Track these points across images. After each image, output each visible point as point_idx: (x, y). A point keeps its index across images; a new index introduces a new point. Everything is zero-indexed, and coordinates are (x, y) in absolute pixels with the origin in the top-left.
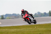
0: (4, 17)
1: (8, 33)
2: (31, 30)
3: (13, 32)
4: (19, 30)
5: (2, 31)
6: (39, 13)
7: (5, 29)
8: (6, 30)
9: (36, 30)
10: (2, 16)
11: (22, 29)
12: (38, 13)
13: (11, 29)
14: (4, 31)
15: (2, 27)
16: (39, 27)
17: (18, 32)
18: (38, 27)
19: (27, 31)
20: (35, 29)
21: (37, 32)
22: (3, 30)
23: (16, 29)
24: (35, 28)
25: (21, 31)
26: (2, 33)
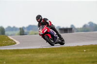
0: (25, 31)
1: (32, 61)
2: (77, 55)
3: (43, 60)
4: (53, 55)
5: (20, 57)
6: (91, 24)
7: (26, 54)
8: (29, 55)
9: (86, 56)
10: (20, 29)
11: (59, 55)
12: (89, 25)
13: (38, 54)
14: (24, 58)
15: (21, 50)
16: (91, 51)
17: (52, 59)
18: (89, 50)
19: (70, 57)
20: (83, 53)
21: (88, 60)
22: (23, 55)
23: (48, 54)
24: (83, 51)
25: (57, 57)
26: (20, 61)
